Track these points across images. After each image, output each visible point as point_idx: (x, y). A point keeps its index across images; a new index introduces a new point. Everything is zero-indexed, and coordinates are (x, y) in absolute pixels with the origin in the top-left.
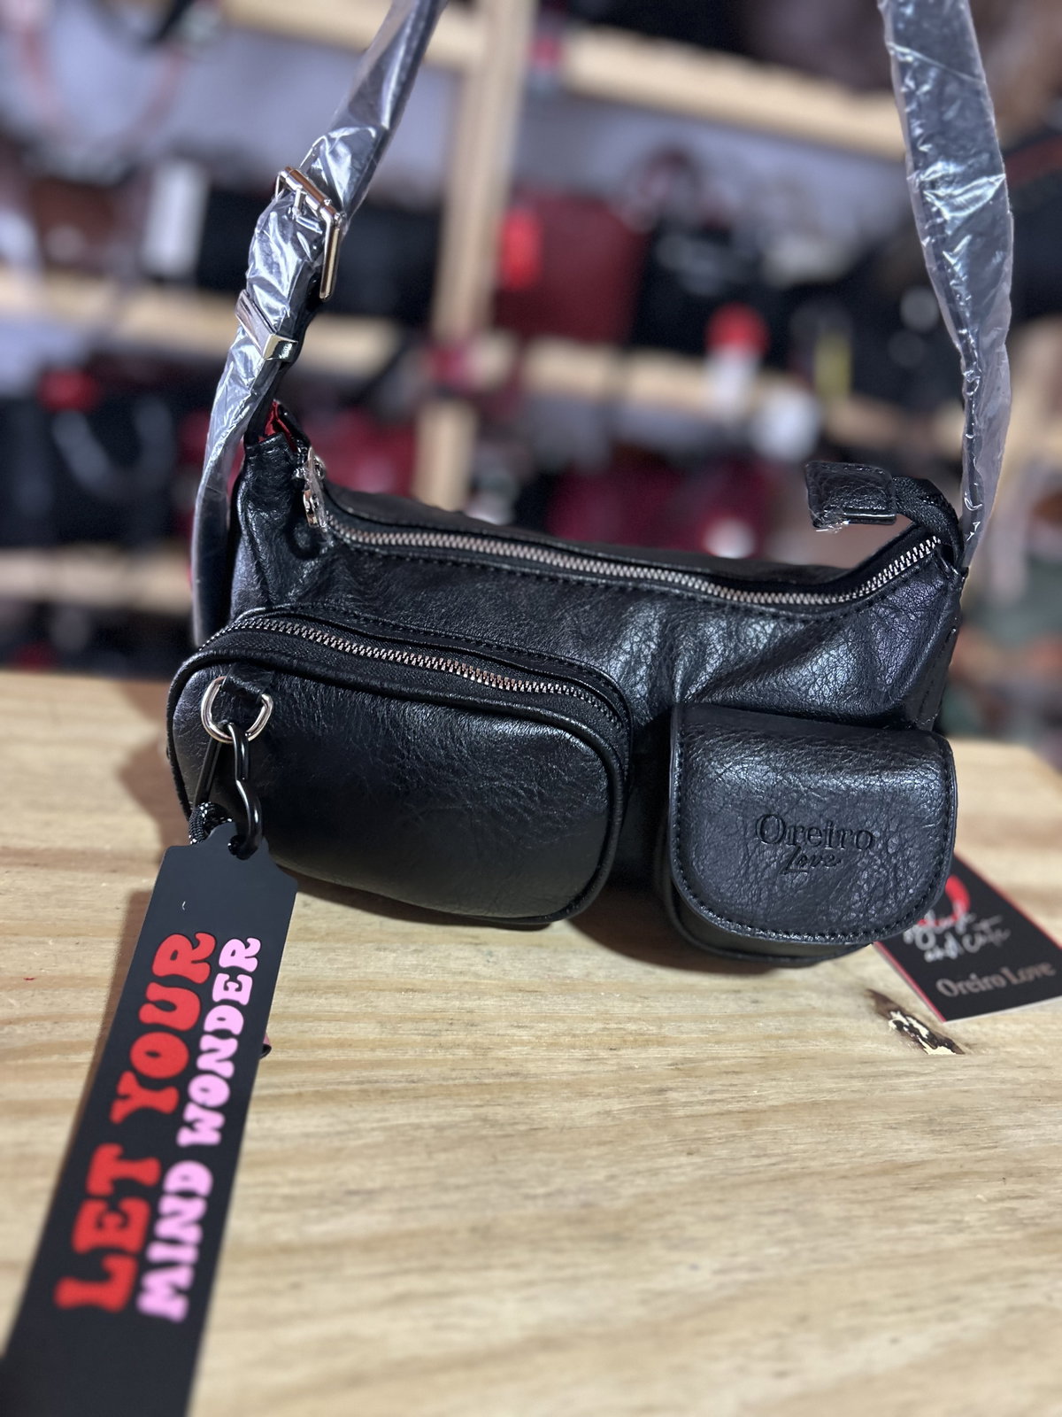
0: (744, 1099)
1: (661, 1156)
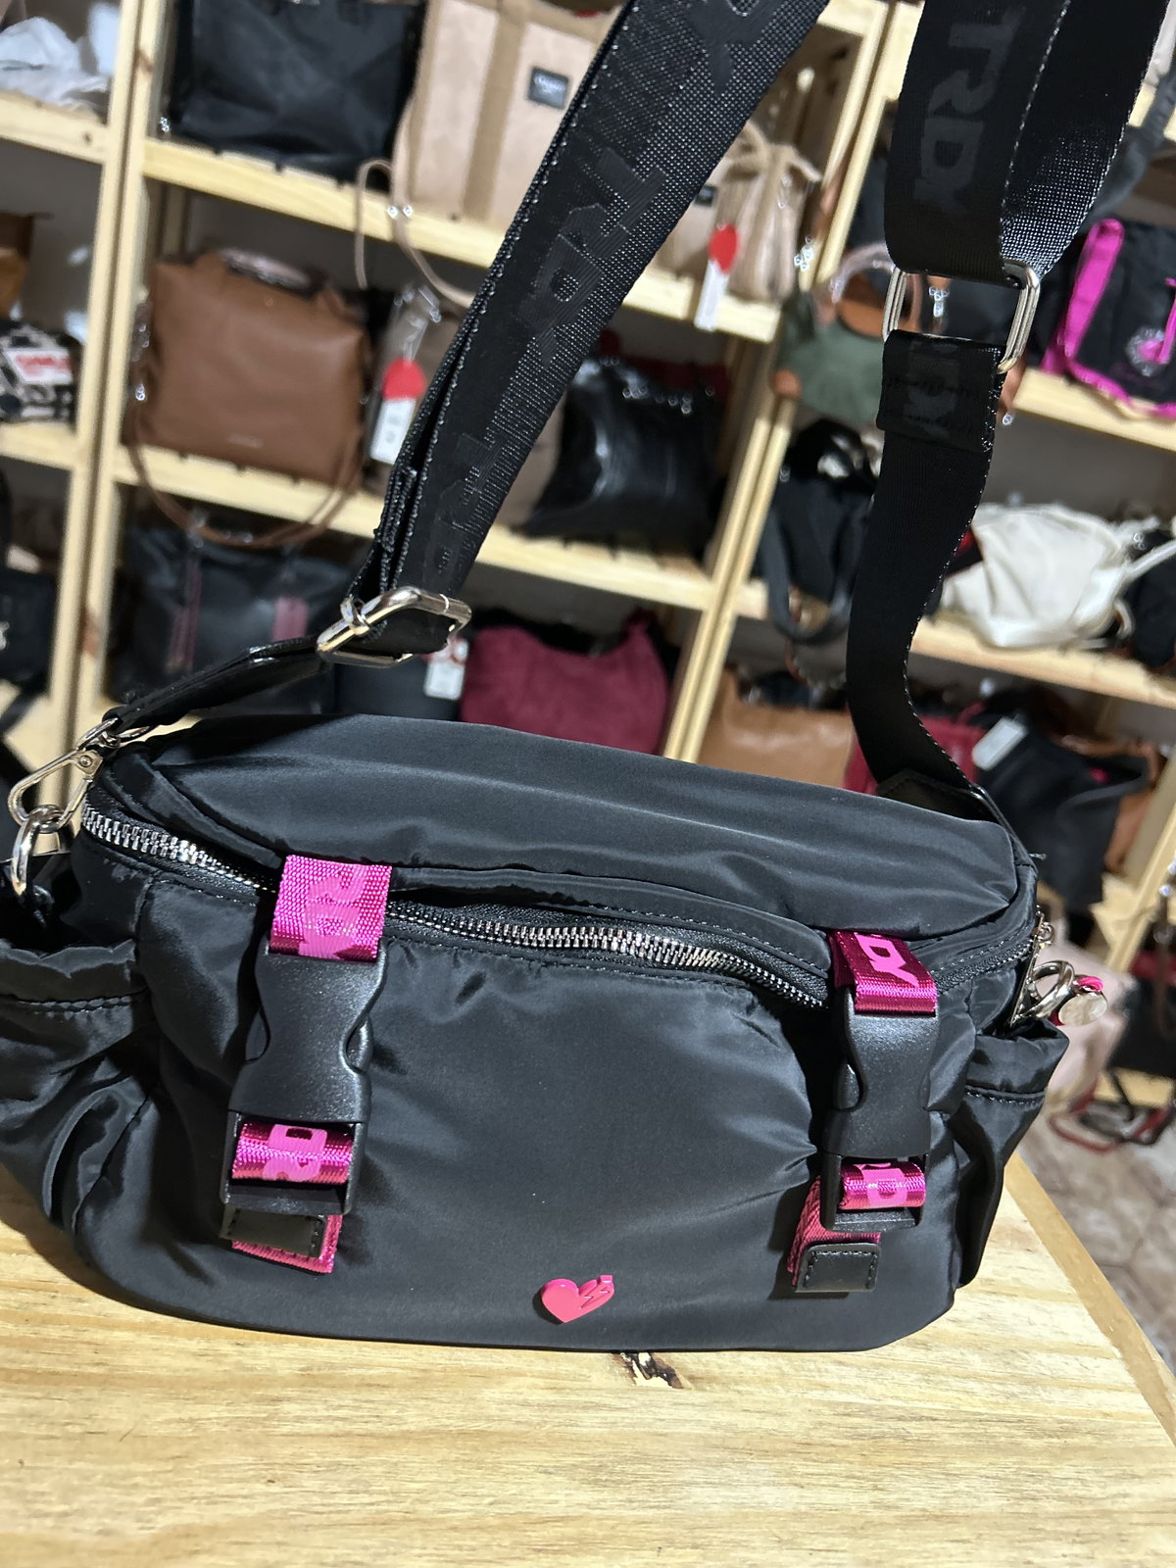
0: (375, 1419)
1: (231, 1481)
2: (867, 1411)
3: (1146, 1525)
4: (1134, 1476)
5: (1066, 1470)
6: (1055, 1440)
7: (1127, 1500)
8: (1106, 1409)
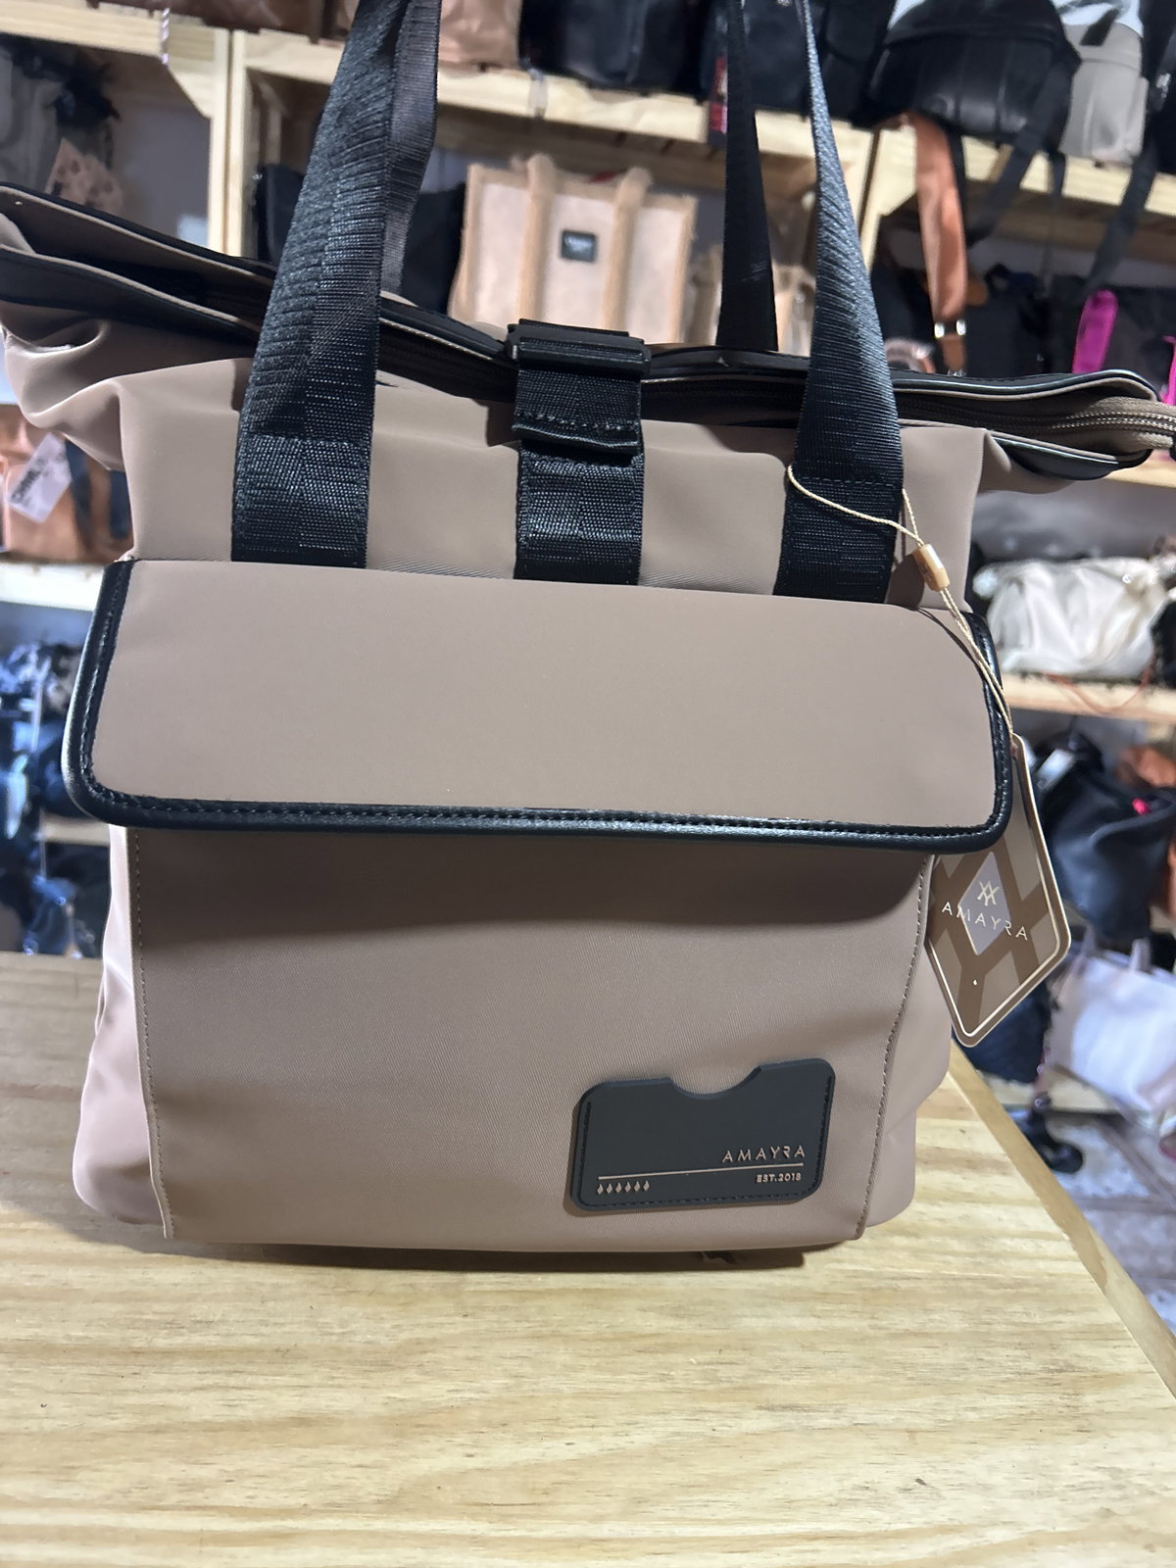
2: (870, 1275)
3: (1072, 1339)
4: (1068, 1311)
5: (1018, 1307)
6: (1009, 1290)
7: (1061, 1325)
8: (1051, 1272)
